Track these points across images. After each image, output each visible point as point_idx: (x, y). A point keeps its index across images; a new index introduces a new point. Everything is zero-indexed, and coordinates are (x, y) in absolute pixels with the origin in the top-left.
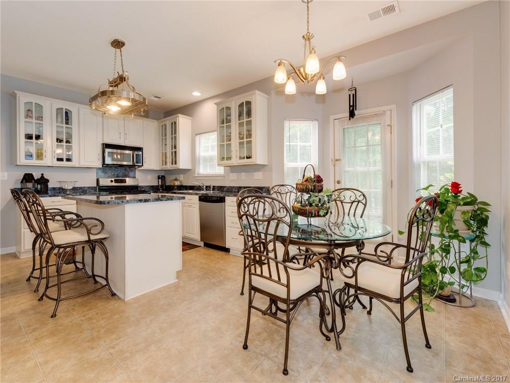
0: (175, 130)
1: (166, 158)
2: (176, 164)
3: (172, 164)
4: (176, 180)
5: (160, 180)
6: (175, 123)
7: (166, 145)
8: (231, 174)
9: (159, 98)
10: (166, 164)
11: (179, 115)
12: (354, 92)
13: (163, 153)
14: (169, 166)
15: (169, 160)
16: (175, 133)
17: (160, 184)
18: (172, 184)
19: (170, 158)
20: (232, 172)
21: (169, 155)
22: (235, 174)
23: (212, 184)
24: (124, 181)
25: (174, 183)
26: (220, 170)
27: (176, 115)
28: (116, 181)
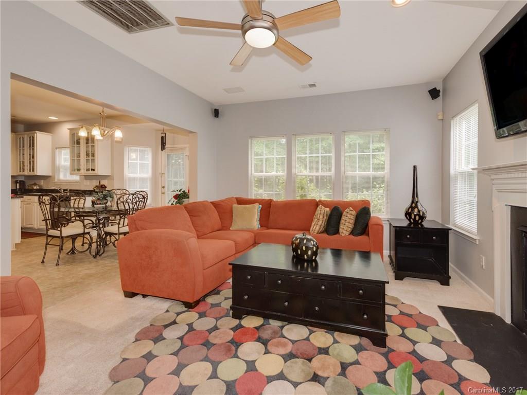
0: (33, 143)
1: (24, 166)
2: (33, 171)
3: (30, 171)
4: (35, 184)
5: (18, 184)
6: (33, 138)
7: (23, 154)
8: (85, 181)
10: (23, 171)
11: (37, 132)
12: (164, 135)
13: (20, 162)
14: (27, 173)
15: (27, 168)
16: (33, 146)
17: (18, 187)
18: (30, 188)
19: (27, 166)
20: (86, 179)
21: (27, 163)
22: (89, 181)
23: (69, 188)
25: (32, 187)
26: (76, 178)
27: (34, 132)
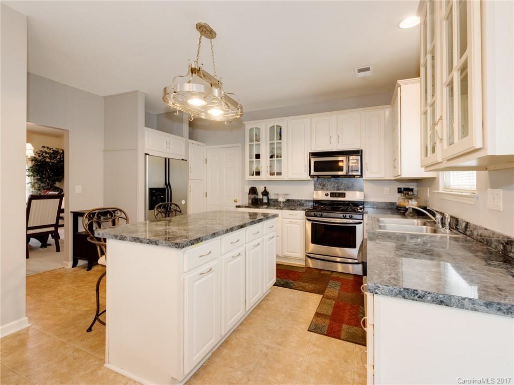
9: (368, 69)
24: (343, 195)
28: (333, 195)
